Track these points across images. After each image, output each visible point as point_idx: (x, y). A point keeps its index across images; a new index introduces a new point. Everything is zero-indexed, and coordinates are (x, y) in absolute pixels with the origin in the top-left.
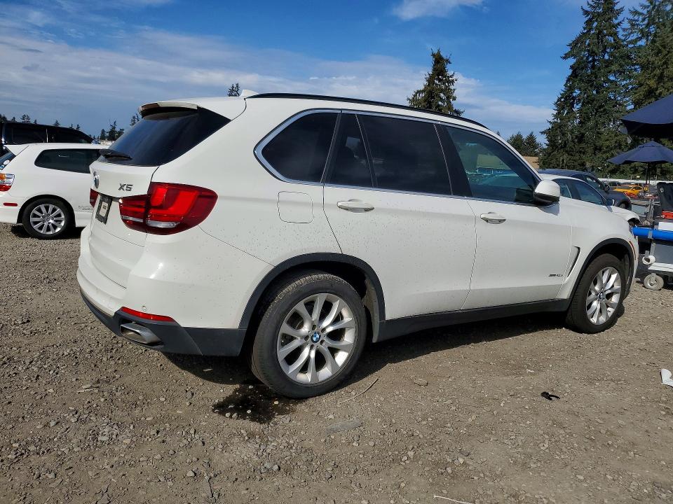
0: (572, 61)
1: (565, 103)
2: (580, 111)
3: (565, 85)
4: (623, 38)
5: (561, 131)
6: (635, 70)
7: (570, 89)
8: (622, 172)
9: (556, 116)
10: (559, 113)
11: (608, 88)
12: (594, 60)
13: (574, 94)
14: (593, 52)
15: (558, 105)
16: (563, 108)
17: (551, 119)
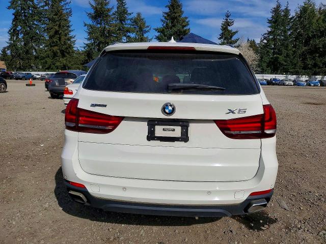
0: (13, 11)
1: (14, 32)
2: (23, 38)
3: (12, 23)
4: (37, 4)
5: (15, 48)
6: (46, 20)
7: (15, 26)
8: (52, 69)
9: (10, 39)
10: (12, 38)
11: (35, 28)
12: (24, 12)
13: (18, 29)
14: (23, 8)
15: (10, 34)
16: (13, 36)
17: (8, 40)
